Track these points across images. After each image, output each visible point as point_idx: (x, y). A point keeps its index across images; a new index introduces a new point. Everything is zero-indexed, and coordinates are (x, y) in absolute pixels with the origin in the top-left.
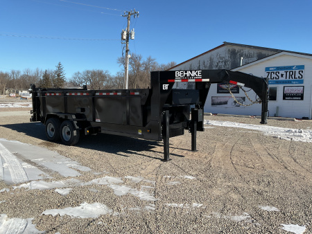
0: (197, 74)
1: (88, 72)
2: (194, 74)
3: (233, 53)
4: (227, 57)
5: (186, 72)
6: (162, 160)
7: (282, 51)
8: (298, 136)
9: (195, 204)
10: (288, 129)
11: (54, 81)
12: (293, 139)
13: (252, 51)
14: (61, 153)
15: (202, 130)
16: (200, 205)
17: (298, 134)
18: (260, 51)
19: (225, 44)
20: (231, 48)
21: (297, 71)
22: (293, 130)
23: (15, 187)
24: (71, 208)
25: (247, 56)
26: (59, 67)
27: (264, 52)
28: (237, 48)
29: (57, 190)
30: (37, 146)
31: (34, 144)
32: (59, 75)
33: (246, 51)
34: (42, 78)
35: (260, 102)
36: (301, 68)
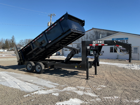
0: (102, 42)
1: (27, 40)
2: (101, 42)
3: (96, 33)
4: (94, 34)
5: (97, 41)
6: (86, 79)
7: (119, 32)
8: (133, 67)
9: (115, 97)
10: (127, 65)
11: (10, 44)
12: (131, 68)
13: (104, 32)
14: (39, 77)
15: (98, 65)
16: (118, 97)
17: (132, 66)
18: (108, 32)
19: (93, 29)
20: (95, 30)
21: (125, 40)
22: (130, 65)
23: (32, 94)
24: (66, 101)
25: (102, 34)
26: (13, 38)
27: (110, 32)
28: (98, 31)
29: (53, 94)
30: (24, 75)
31: (22, 74)
32: (13, 41)
33: (102, 32)
34: (4, 43)
35: (128, 54)
36: (127, 39)
